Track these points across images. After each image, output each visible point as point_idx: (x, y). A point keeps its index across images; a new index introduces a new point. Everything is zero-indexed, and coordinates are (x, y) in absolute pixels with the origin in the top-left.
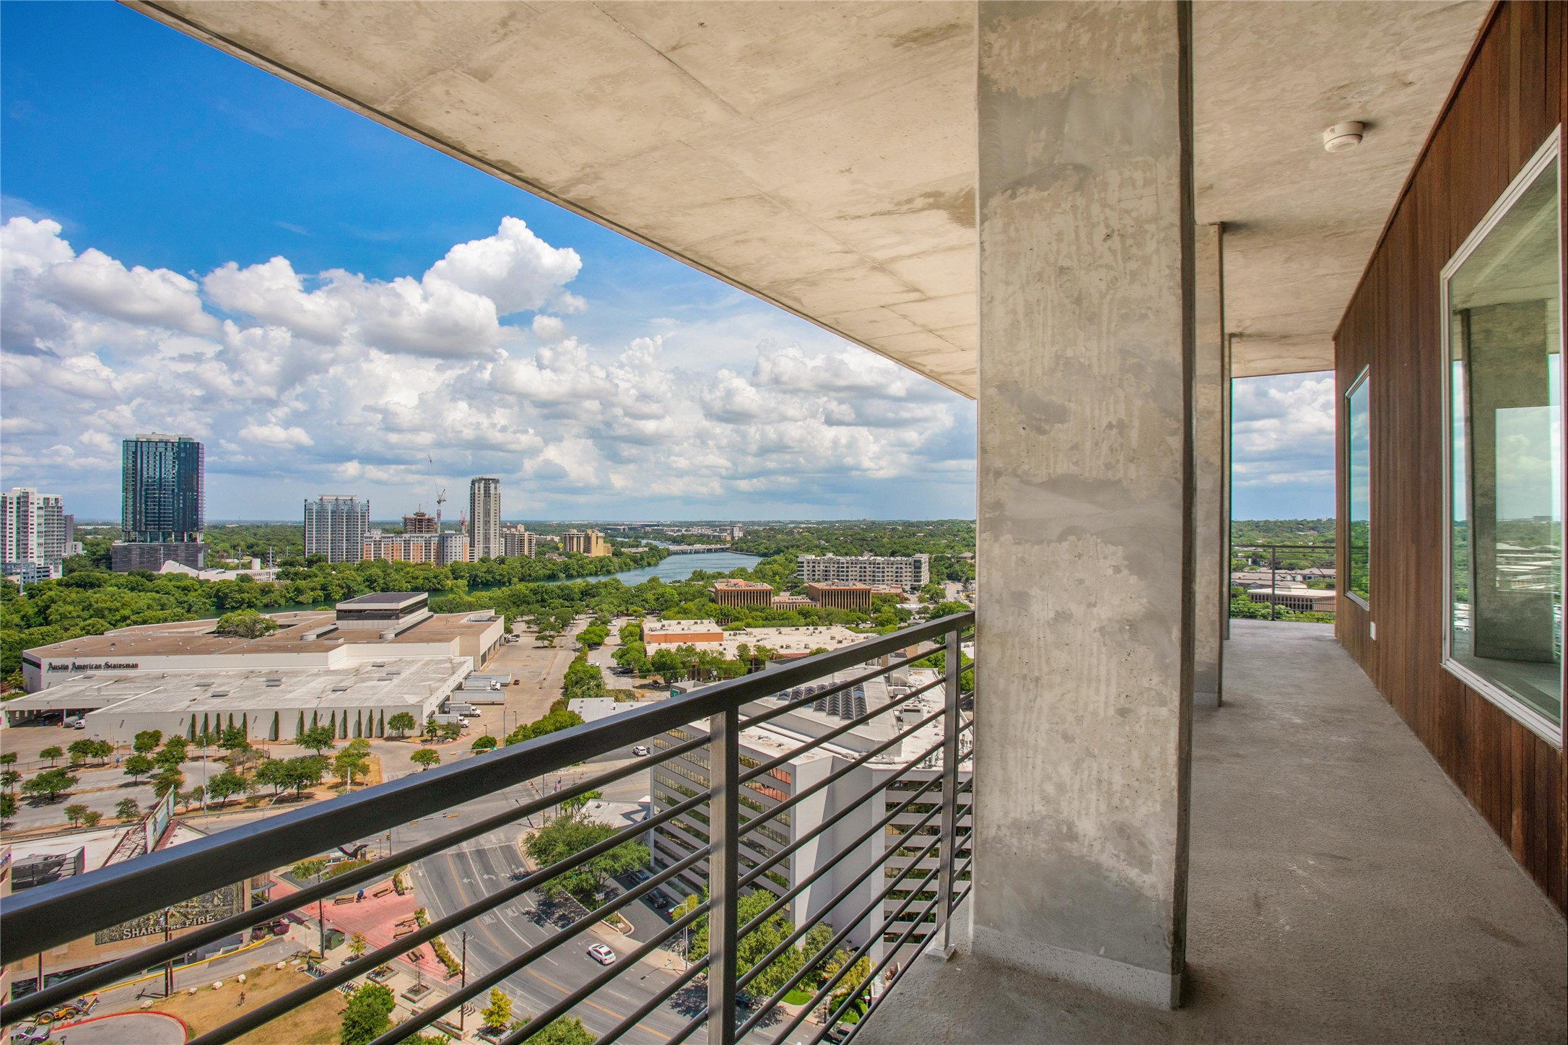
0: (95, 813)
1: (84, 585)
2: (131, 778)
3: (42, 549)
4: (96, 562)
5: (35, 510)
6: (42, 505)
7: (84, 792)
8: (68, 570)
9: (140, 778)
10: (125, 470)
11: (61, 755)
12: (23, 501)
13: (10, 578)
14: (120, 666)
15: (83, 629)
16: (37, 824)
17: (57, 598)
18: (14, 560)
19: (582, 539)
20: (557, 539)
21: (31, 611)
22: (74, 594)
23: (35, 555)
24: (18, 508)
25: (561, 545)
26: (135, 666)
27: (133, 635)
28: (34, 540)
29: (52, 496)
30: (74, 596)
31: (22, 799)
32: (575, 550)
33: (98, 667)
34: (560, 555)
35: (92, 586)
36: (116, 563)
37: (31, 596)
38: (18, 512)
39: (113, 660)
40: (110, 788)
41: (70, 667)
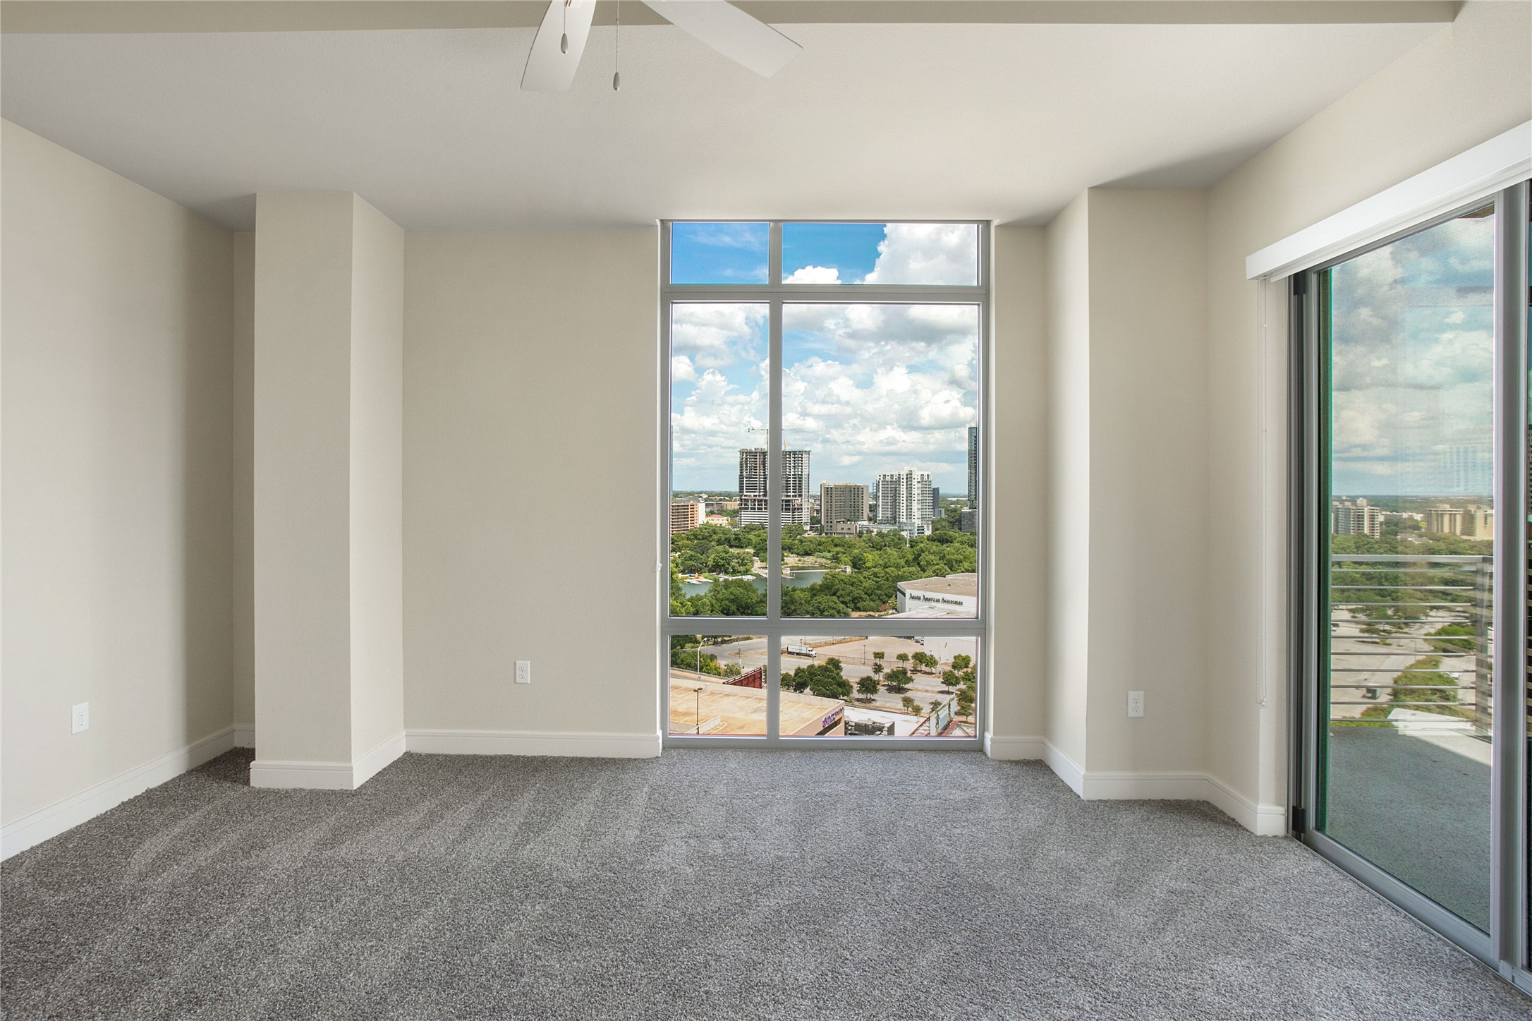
0: (918, 706)
1: (943, 540)
2: (945, 688)
3: (920, 513)
4: (952, 524)
5: (916, 484)
6: (919, 480)
7: (917, 690)
8: (935, 529)
9: (951, 689)
10: (970, 451)
11: (908, 660)
12: (909, 476)
13: (902, 533)
14: (951, 602)
15: (934, 572)
16: (888, 705)
17: (924, 549)
18: (905, 520)
19: (1459, 518)
20: (1418, 517)
21: (911, 557)
22: (935, 547)
23: (916, 517)
24: (907, 482)
25: (1424, 525)
26: (960, 603)
27: (963, 580)
28: (915, 506)
29: (925, 473)
30: (934, 547)
31: (884, 685)
32: (1446, 530)
33: (938, 601)
34: (1421, 536)
35: (947, 541)
36: (964, 525)
37: (912, 547)
38: (907, 485)
39: (948, 597)
40: (932, 692)
41: (922, 598)
